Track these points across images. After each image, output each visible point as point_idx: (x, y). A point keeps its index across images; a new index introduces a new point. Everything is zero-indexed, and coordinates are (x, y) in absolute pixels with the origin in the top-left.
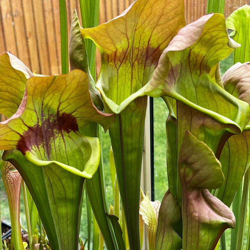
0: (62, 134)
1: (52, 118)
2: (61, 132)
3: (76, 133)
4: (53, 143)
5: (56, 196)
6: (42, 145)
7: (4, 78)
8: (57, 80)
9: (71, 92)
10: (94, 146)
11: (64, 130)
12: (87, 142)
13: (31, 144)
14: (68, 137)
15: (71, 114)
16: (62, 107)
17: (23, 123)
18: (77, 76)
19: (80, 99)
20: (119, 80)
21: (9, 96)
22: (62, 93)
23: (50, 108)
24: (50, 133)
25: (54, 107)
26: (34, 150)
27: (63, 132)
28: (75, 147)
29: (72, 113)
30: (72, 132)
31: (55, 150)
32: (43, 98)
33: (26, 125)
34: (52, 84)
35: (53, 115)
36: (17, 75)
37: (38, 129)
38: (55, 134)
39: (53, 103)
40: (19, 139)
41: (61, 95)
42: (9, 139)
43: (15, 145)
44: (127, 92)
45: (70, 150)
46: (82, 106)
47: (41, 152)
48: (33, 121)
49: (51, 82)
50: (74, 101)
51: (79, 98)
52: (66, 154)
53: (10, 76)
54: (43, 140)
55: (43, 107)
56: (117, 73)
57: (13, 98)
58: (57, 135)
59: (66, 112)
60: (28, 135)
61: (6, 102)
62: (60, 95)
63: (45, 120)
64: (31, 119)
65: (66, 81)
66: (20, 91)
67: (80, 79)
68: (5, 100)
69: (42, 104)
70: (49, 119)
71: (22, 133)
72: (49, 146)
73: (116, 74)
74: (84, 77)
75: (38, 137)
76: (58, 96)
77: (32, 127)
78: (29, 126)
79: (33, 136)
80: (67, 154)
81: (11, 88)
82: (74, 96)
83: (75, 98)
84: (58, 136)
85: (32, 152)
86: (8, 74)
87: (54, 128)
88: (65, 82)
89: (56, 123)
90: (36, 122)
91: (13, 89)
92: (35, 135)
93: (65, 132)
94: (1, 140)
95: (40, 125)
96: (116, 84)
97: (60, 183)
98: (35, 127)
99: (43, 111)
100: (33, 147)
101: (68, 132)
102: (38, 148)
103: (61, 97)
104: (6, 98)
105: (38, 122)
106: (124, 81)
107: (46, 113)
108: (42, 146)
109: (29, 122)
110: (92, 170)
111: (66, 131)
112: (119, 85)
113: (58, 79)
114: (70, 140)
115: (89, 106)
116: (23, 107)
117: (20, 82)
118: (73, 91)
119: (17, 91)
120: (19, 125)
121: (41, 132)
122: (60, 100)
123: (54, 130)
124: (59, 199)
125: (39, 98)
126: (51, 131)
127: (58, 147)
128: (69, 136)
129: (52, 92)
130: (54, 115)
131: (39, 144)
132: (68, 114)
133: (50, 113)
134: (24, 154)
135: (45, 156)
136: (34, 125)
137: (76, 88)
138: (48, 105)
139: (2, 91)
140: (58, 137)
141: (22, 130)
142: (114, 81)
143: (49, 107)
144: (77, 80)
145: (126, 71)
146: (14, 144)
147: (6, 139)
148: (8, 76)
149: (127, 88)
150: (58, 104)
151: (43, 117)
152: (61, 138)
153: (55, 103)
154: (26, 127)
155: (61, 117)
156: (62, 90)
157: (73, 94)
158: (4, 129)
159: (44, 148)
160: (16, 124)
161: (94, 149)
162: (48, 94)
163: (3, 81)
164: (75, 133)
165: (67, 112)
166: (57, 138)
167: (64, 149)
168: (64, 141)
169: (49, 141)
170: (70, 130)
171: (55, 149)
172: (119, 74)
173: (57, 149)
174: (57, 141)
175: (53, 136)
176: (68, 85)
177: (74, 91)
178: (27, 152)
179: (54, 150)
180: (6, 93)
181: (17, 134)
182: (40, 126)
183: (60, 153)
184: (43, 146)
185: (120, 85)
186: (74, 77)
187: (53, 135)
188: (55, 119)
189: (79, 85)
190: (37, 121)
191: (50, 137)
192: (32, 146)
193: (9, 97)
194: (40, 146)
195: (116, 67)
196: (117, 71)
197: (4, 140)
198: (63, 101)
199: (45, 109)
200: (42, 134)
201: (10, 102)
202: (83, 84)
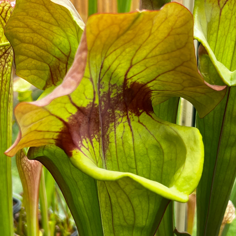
0: (128, 118)
1: (115, 91)
2: (127, 114)
3: (151, 116)
4: (114, 132)
5: (116, 221)
6: (96, 137)
7: (29, 20)
8: (141, 22)
9: (154, 46)
10: (192, 143)
11: (131, 112)
12: (175, 134)
13: (81, 137)
14: (138, 123)
15: (146, 84)
16: (133, 72)
17: (69, 101)
18: (172, 15)
19: (168, 60)
20: (220, 28)
21: (36, 50)
22: (140, 48)
23: (113, 74)
24: (109, 116)
25: (120, 72)
26: (85, 147)
27: (130, 114)
28: (151, 141)
29: (148, 83)
30: (144, 114)
31: (116, 144)
32: (104, 55)
33: (74, 104)
34: (128, 29)
35: (116, 87)
36: (51, 15)
37: (94, 111)
38: (117, 118)
39: (119, 64)
40: (60, 129)
41: (137, 51)
42: (44, 129)
43: (53, 139)
44: (229, 47)
45: (141, 145)
46: (169, 71)
47: (95, 149)
48: (86, 98)
49: (127, 26)
50: (156, 61)
51: (166, 56)
52: (134, 150)
53: (39, 17)
54: (99, 128)
55: (102, 71)
56: (218, 14)
57: (42, 54)
58: (120, 120)
59: (138, 81)
60: (76, 121)
61: (30, 60)
62: (134, 52)
63: (103, 95)
64: (84, 93)
65: (153, 25)
66: (53, 44)
67: (176, 21)
68: (29, 57)
69: (102, 68)
70: (109, 93)
71: (67, 118)
72: (106, 137)
73: (218, 17)
74: (184, 17)
75: (92, 124)
76: (131, 52)
77: (84, 108)
78: (79, 105)
79: (85, 122)
80: (136, 151)
81: (40, 37)
82: (158, 53)
83: (160, 57)
84: (122, 120)
85: (82, 152)
86: (37, 14)
87: (116, 109)
88: (151, 27)
89: (120, 100)
90: (90, 99)
91: (43, 39)
92: (87, 121)
93: (134, 114)
94: (31, 132)
95: (96, 104)
96: (215, 35)
97: (129, 205)
98: (89, 107)
99: (101, 78)
100: (84, 142)
101: (138, 114)
102: (91, 142)
103: (135, 55)
104: (31, 53)
105: (94, 99)
106: (227, 29)
107: (105, 82)
108: (96, 139)
109: (80, 99)
110: (188, 186)
111: (134, 112)
112: (219, 36)
113: (144, 19)
114: (141, 128)
115: (181, 72)
116: (78, 73)
117: (55, 29)
118: (158, 45)
119: (48, 42)
120: (63, 105)
121: (97, 115)
122: (132, 60)
123: (116, 111)
124: (122, 226)
125: (99, 57)
126: (110, 114)
127: (121, 140)
128: (139, 121)
129: (122, 46)
130: (118, 85)
131: (92, 135)
132: (140, 84)
133: (112, 83)
134: (69, 155)
135: (100, 155)
136: (88, 105)
137: (165, 38)
138: (111, 67)
139: (25, 43)
140: (121, 122)
141: (67, 113)
142: (213, 29)
143: (112, 72)
144: (170, 24)
145: (233, 13)
146: (51, 137)
147: (39, 129)
148: (36, 17)
149: (229, 42)
150: (128, 66)
151: (101, 90)
152: (127, 123)
153: (123, 65)
154: (74, 108)
155: (129, 90)
156: (140, 42)
157: (157, 49)
158: (36, 113)
159: (99, 141)
160: (58, 103)
161: (192, 150)
162: (114, 49)
163: (27, 25)
164: (149, 117)
165: (140, 81)
166: (120, 124)
167: (131, 142)
168: (131, 130)
169: (106, 130)
170: (140, 111)
171: (116, 142)
172: (221, 17)
173: (120, 142)
174: (119, 129)
175: (115, 121)
176: (154, 33)
177: (159, 43)
178: (74, 152)
179: (113, 144)
180: (30, 45)
181: (59, 121)
182: (96, 106)
183: (124, 150)
184: (99, 138)
185: (221, 36)
186: (166, 18)
187: (113, 119)
188: (119, 92)
189: (171, 33)
190: (92, 97)
191: (108, 122)
192: (81, 141)
193: (35, 53)
194: (94, 140)
195: (219, 4)
196: (219, 12)
197: (36, 130)
198: (138, 61)
199: (104, 75)
200: (98, 119)
201: (37, 60)
202: (179, 31)
